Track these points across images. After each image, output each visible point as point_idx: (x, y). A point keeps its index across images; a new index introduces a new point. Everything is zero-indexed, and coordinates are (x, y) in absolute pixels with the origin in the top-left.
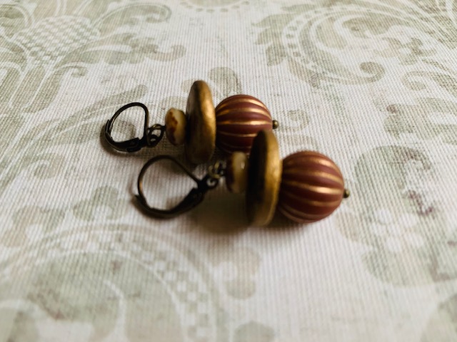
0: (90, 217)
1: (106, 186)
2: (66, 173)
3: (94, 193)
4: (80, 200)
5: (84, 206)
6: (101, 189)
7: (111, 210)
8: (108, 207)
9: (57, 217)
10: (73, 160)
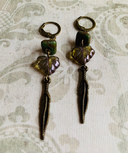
0: (15, 121)
1: (20, 106)
2: (5, 98)
3: (16, 109)
4: (11, 112)
5: (12, 115)
6: (18, 108)
7: (23, 118)
8: (21, 116)
9: (2, 120)
10: (7, 92)
